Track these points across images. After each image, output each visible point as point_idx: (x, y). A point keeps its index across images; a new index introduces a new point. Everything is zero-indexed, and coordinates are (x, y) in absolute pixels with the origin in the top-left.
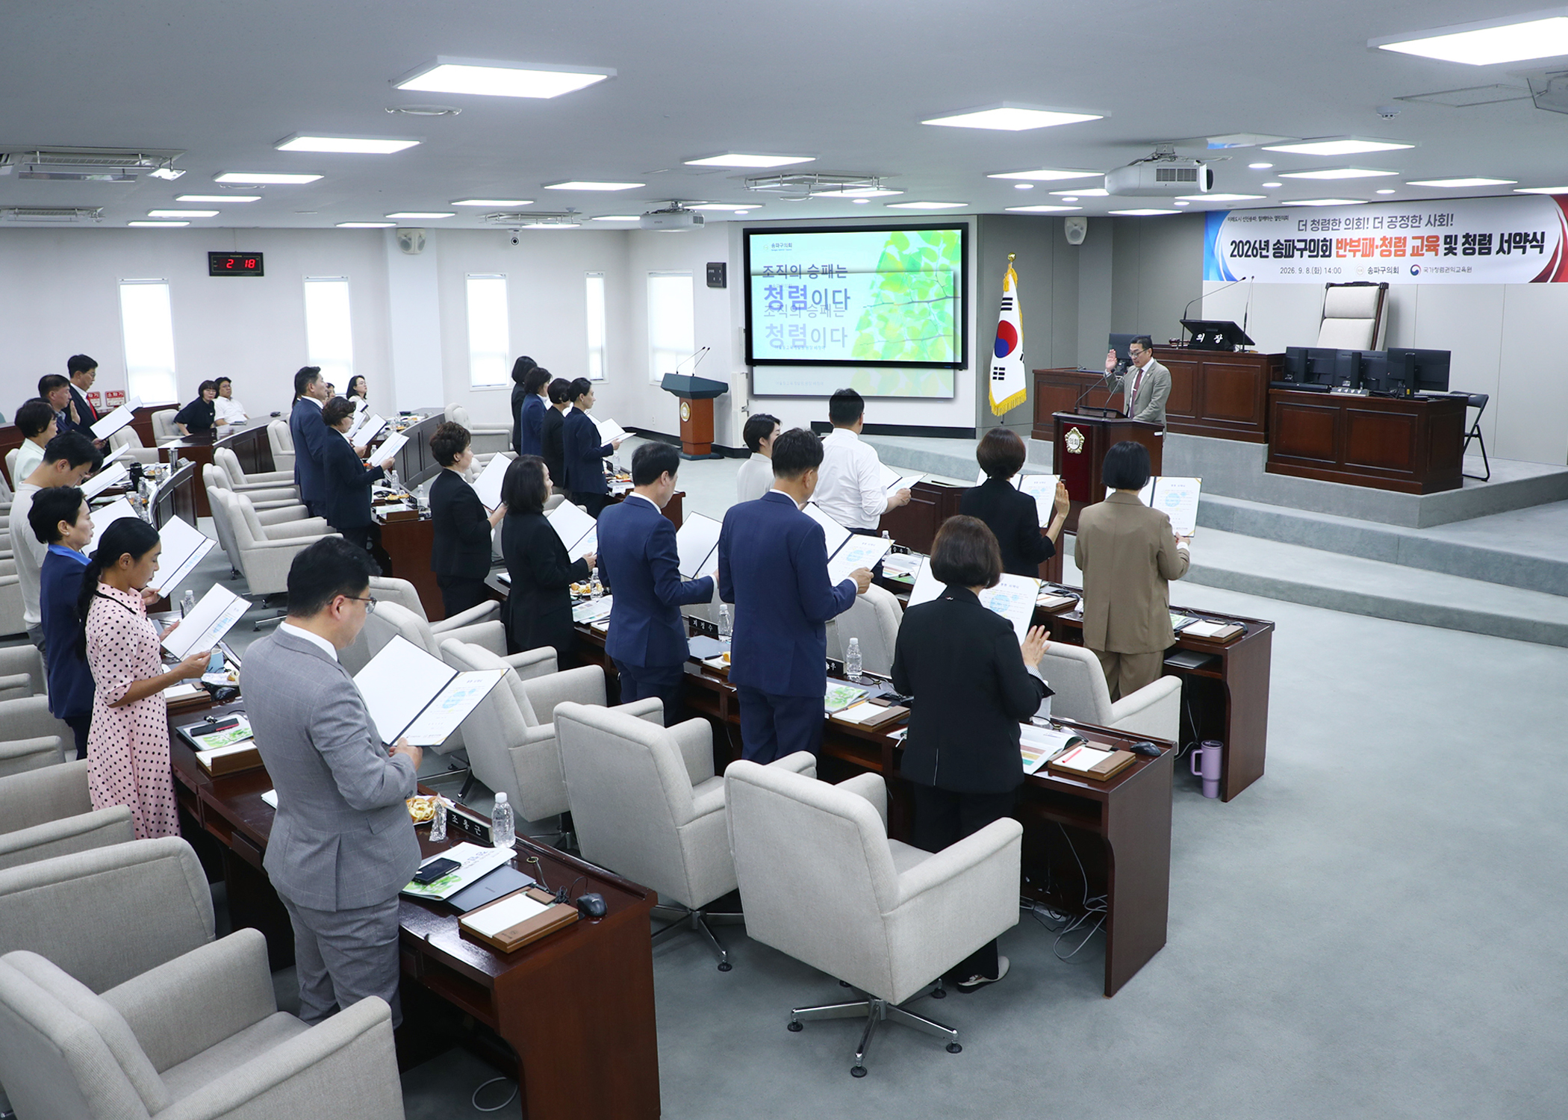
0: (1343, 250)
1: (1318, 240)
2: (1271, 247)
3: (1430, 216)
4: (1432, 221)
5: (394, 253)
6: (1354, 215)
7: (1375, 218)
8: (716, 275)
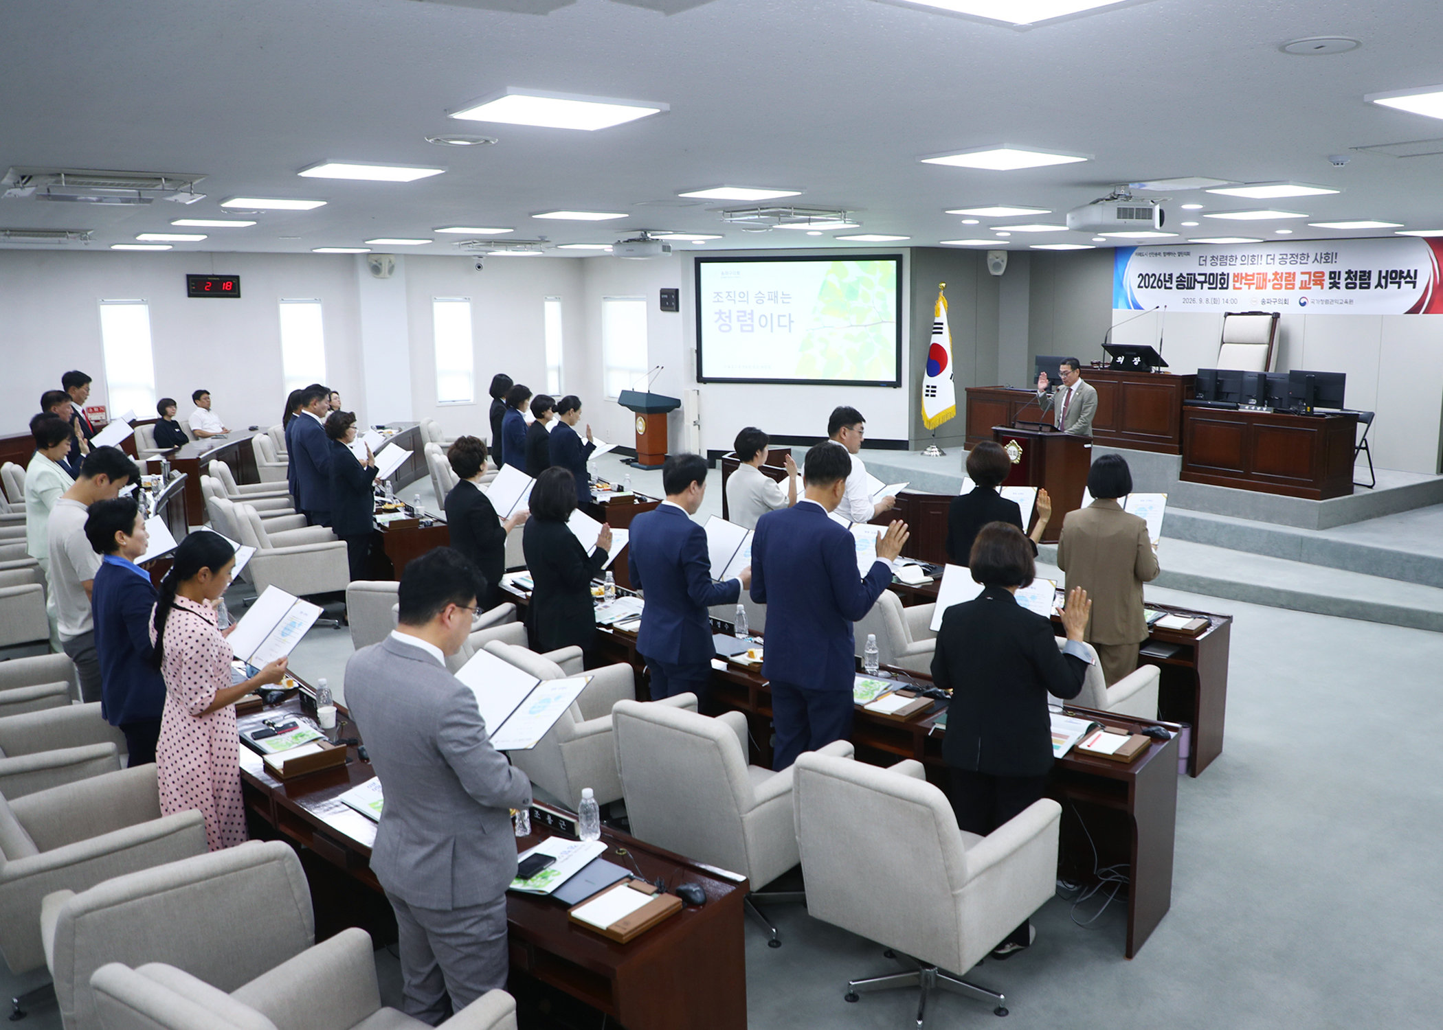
0: (1239, 283)
1: (1217, 274)
2: (1174, 279)
3: (1317, 254)
4: (1319, 258)
5: (365, 276)
6: (1249, 252)
7: (1268, 256)
8: (669, 300)
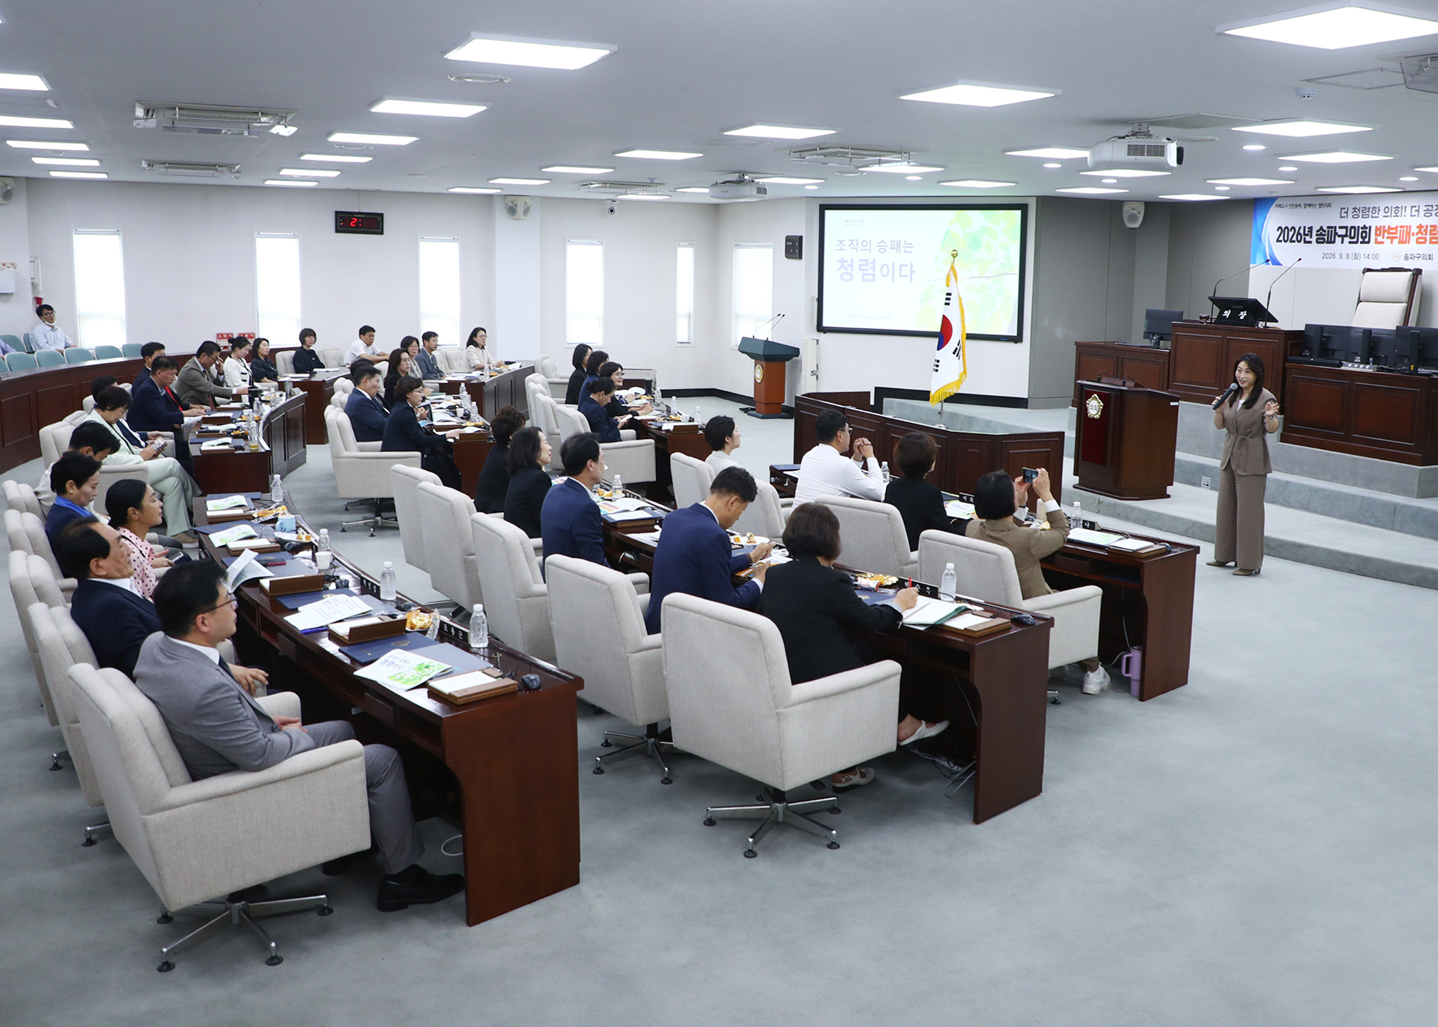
0: (1381, 237)
1: (1359, 227)
2: (1314, 233)
5: (501, 217)
6: (1393, 202)
7: (1412, 207)
8: (794, 248)
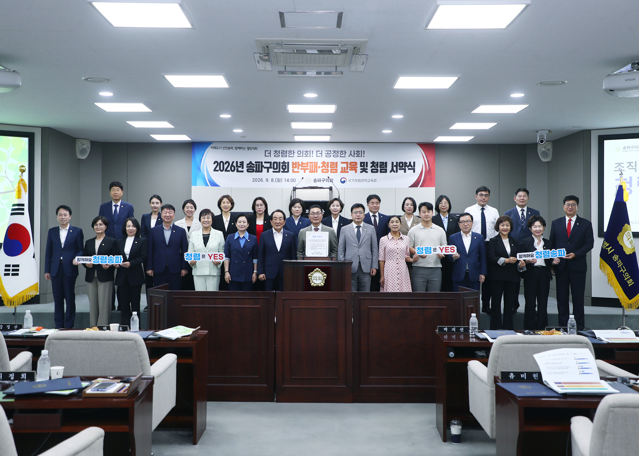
0: (296, 169)
1: (279, 162)
2: (245, 165)
4: (352, 153)
6: (303, 148)
7: (317, 151)
